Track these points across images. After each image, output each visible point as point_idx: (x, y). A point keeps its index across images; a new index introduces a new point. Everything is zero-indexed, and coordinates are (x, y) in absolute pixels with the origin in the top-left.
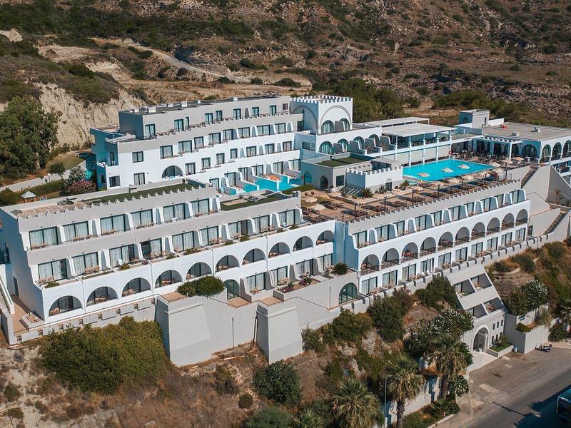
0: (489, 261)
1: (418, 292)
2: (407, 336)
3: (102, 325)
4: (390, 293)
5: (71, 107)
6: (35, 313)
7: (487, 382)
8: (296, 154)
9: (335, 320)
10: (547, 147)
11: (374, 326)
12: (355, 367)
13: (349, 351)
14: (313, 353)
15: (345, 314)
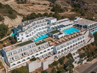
0: (78, 49)
1: (66, 56)
2: (64, 64)
3: (19, 67)
4: (62, 57)
5: (9, 20)
6: (9, 66)
7: (76, 70)
8: (47, 29)
9: (53, 62)
10: (89, 26)
11: (59, 62)
12: (56, 70)
13: (55, 67)
14: (50, 68)
15: (55, 61)
